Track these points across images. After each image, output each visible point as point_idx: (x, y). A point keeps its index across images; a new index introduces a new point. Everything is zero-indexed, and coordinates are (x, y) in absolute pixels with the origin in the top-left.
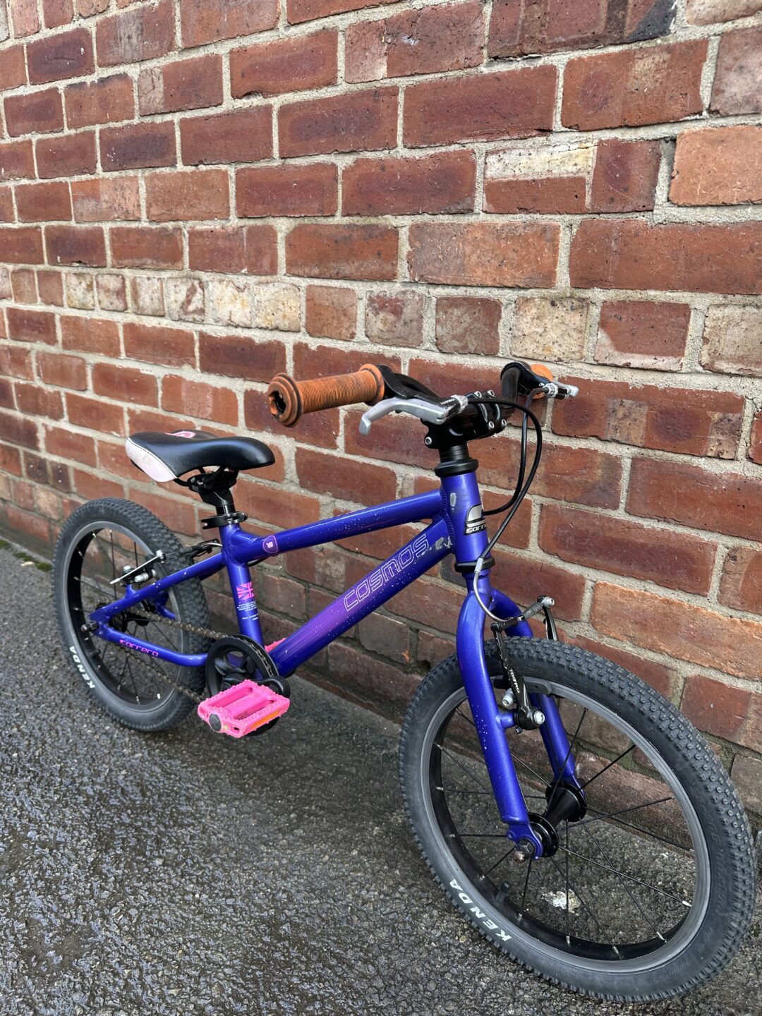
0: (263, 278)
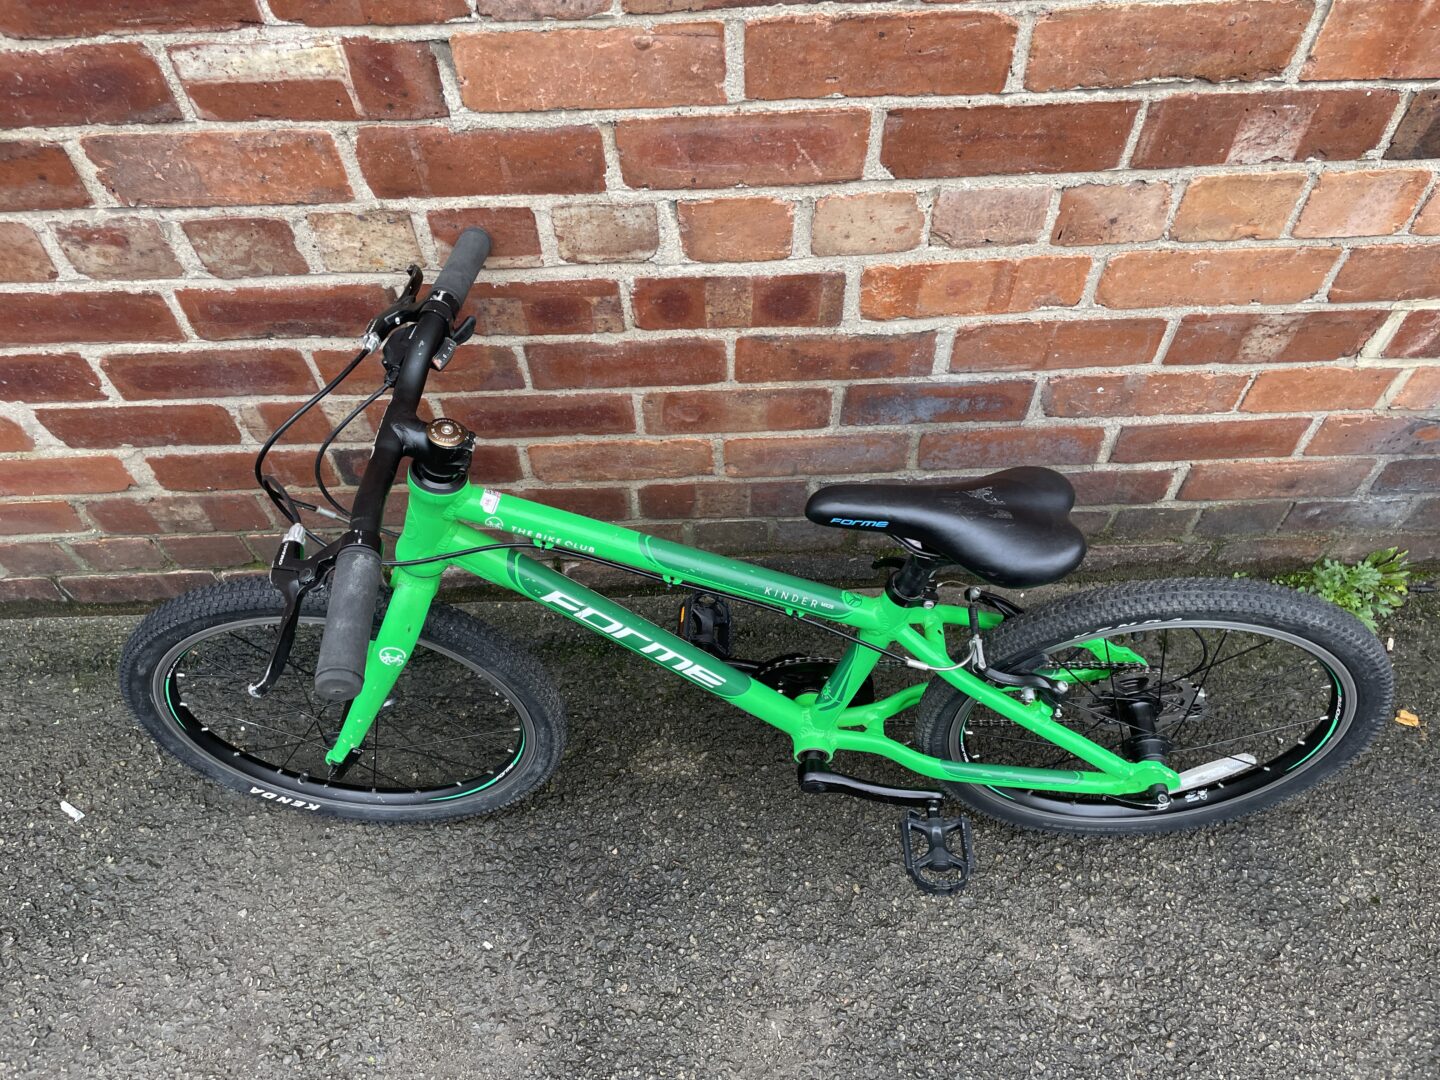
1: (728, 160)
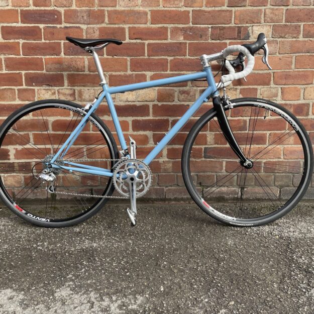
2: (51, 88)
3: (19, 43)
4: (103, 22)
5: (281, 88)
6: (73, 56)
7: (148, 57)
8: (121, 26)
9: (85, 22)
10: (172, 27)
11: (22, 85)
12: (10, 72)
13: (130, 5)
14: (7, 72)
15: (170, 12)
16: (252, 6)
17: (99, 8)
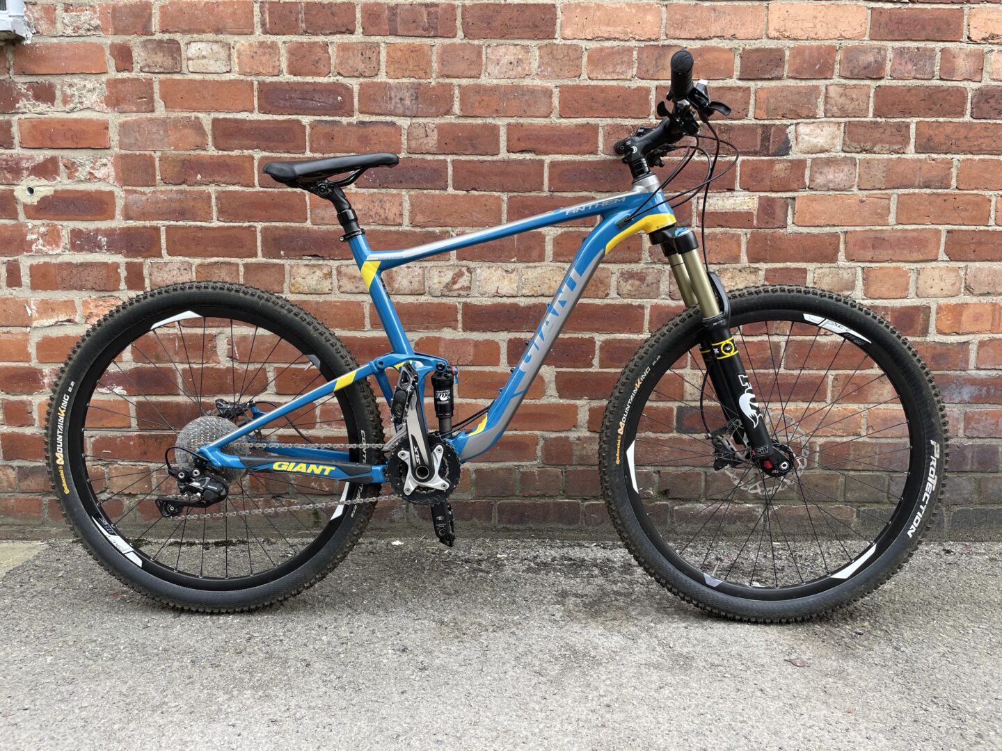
0: (531, 264)
1: (886, 249)
2: (321, 262)
3: (253, 158)
4: (448, 112)
5: (863, 268)
6: (375, 190)
7: (548, 194)
8: (490, 121)
9: (408, 113)
10: (607, 125)
11: (255, 255)
12: (227, 224)
13: (512, 73)
14: (221, 224)
15: (603, 89)
16: (796, 78)
17: (441, 80)
